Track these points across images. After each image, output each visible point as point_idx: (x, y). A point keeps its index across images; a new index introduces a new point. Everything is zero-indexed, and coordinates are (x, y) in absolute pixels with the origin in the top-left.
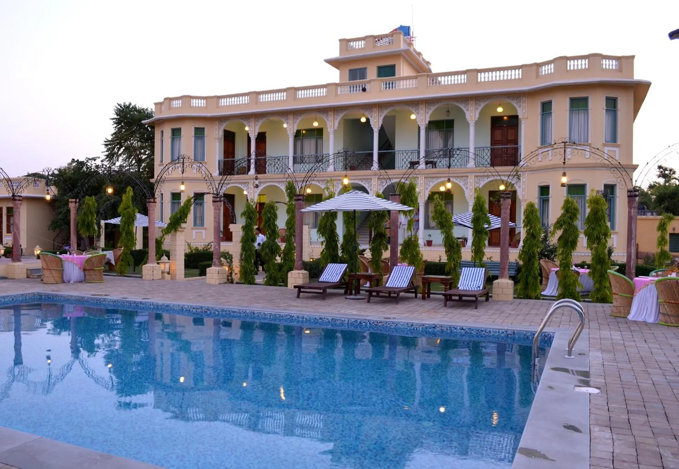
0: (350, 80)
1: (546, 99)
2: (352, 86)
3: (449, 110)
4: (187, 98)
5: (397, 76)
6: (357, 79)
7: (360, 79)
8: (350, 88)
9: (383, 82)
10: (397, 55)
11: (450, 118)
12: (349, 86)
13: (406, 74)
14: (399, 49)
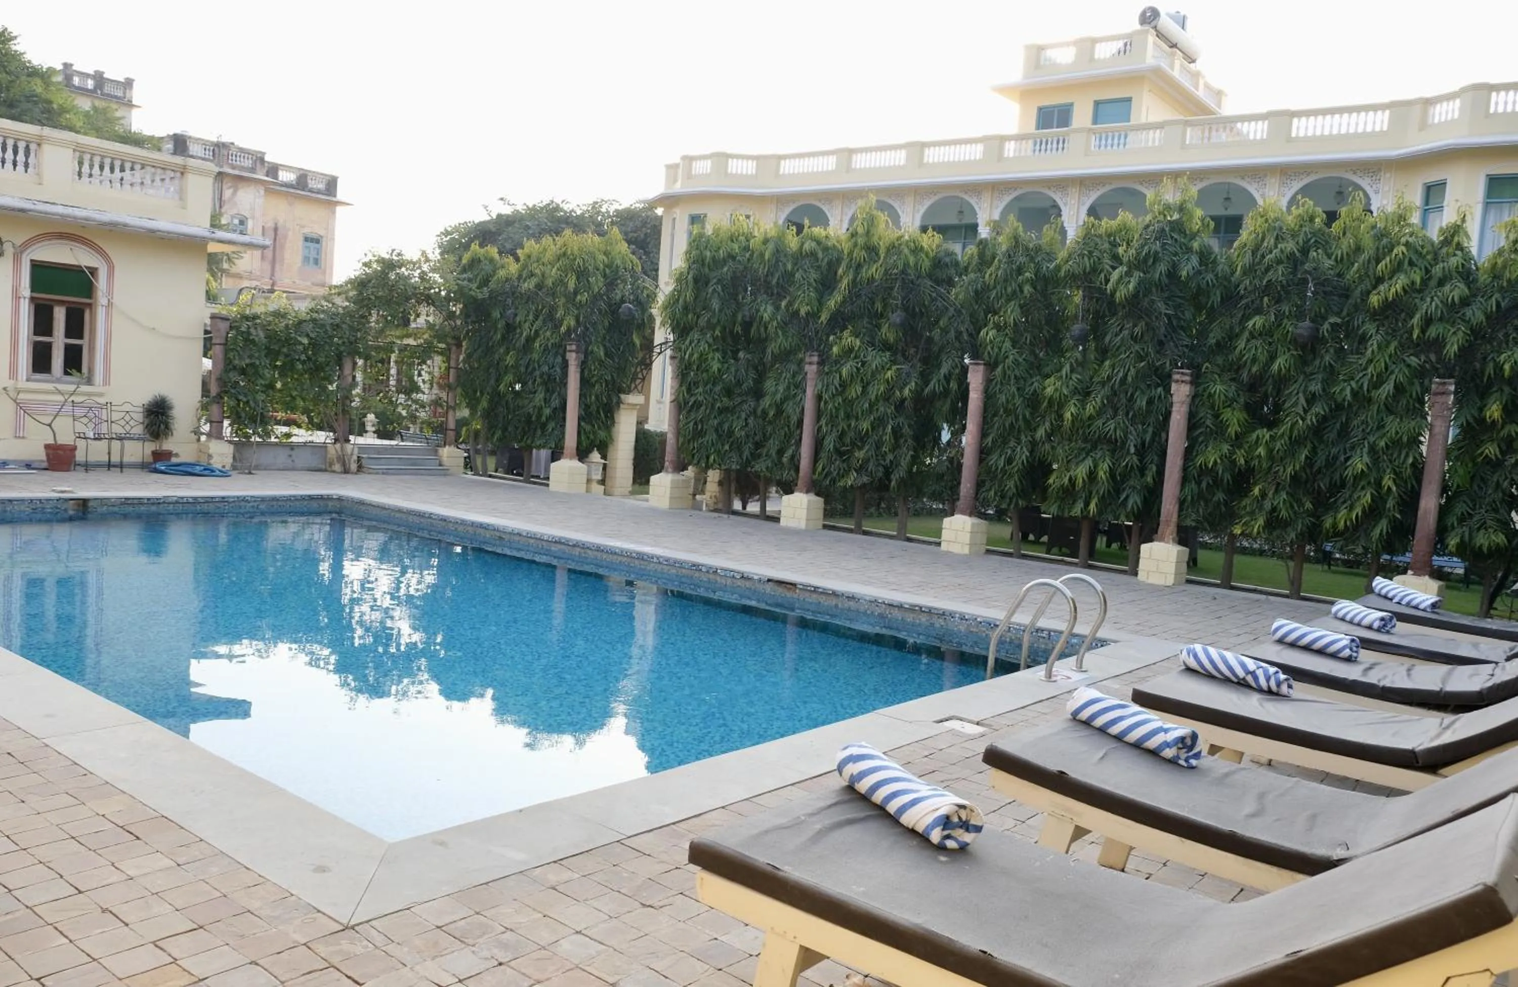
0: (1038, 128)
1: (1433, 176)
2: (1038, 140)
3: (1230, 196)
4: (721, 158)
5: (1133, 122)
6: (1052, 127)
7: (1057, 127)
8: (1035, 145)
9: (1094, 133)
10: (1136, 78)
11: (1231, 212)
12: (1031, 142)
13: (1153, 118)
14: (1143, 66)
